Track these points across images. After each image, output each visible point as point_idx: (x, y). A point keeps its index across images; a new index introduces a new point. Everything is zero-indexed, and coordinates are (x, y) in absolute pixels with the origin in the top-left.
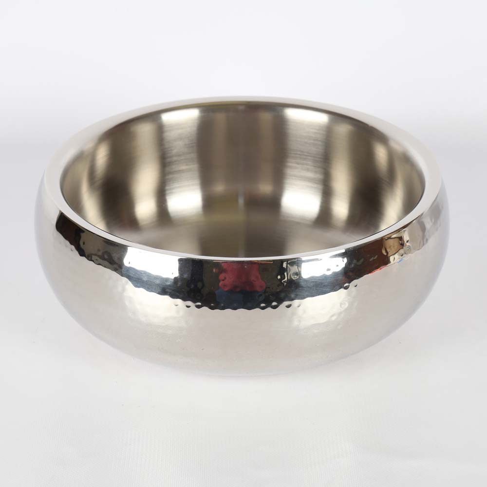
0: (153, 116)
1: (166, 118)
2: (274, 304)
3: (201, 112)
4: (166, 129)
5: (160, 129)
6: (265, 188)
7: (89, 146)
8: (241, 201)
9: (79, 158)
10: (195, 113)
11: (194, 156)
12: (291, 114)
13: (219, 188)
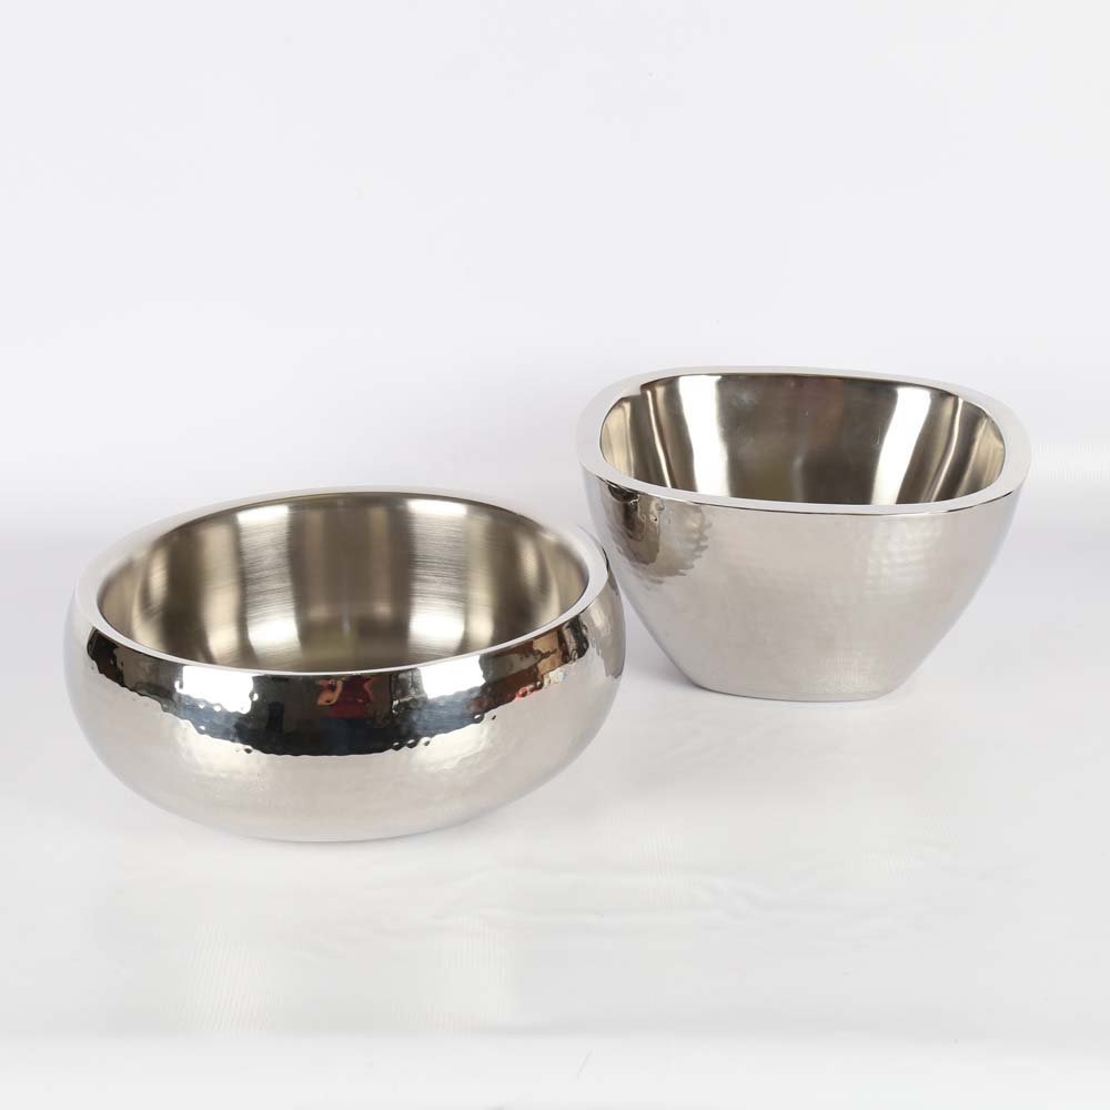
0: (226, 516)
1: (244, 518)
2: (411, 741)
3: (290, 508)
4: (243, 533)
5: (237, 533)
6: (383, 609)
7: (140, 554)
8: (346, 627)
9: (127, 569)
10: (282, 512)
11: (286, 570)
12: (416, 506)
13: (319, 612)
